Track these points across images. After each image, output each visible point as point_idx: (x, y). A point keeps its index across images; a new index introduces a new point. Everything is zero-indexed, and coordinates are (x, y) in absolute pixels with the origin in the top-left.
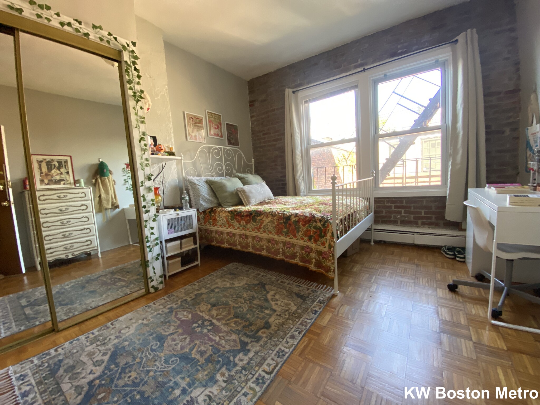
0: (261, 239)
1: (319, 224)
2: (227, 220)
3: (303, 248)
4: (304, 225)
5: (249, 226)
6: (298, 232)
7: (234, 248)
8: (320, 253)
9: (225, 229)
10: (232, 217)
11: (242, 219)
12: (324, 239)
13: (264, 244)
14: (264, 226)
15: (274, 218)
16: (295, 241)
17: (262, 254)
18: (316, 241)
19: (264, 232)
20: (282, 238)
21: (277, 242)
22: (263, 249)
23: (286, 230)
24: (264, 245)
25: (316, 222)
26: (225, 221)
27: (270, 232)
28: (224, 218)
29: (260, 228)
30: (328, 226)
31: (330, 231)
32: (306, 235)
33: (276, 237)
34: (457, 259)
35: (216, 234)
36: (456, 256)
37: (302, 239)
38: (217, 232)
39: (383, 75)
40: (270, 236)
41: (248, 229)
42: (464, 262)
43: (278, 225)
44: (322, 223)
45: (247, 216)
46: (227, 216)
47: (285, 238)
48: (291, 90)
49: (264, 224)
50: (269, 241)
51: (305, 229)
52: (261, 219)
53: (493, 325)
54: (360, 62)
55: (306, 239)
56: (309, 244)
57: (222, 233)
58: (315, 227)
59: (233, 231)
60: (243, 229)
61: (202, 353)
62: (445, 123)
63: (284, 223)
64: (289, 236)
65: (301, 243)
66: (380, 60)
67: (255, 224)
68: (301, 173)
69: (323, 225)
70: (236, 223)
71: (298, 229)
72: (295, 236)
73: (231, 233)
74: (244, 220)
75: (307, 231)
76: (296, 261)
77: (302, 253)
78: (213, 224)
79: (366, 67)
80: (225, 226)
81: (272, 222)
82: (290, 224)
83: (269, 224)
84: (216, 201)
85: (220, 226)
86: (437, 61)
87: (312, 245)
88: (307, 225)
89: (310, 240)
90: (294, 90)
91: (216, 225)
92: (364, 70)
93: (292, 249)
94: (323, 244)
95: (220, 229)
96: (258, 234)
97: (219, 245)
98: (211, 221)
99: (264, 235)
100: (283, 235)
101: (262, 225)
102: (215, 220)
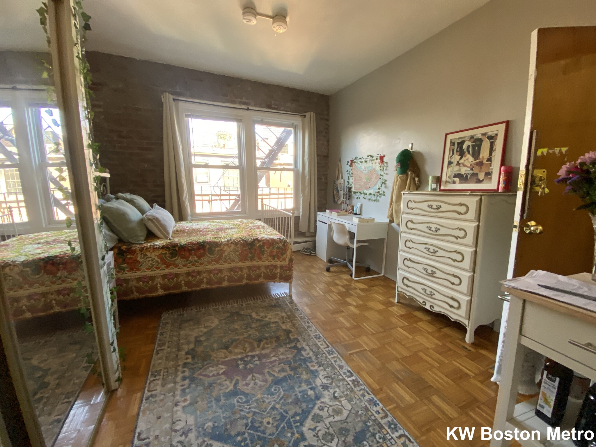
0: (221, 271)
1: (281, 245)
2: (162, 260)
3: (267, 267)
4: (268, 248)
5: (204, 259)
6: (263, 254)
7: (176, 291)
8: (282, 267)
9: (158, 271)
10: (171, 254)
11: (190, 254)
12: (285, 256)
13: (226, 274)
14: (226, 256)
15: (238, 246)
16: (260, 263)
17: (223, 285)
18: (279, 259)
19: (225, 262)
20: (248, 264)
21: (241, 269)
22: (224, 280)
23: (250, 255)
24: (225, 276)
25: (278, 244)
26: (157, 262)
27: (233, 261)
28: (156, 258)
29: (220, 259)
30: (287, 245)
31: (289, 250)
32: (270, 256)
33: (240, 264)
34: (312, 255)
35: (138, 283)
36: (311, 253)
37: (267, 260)
38: (139, 280)
39: (260, 119)
40: (233, 264)
41: (201, 264)
42: (315, 256)
43: (241, 253)
44: (283, 244)
45: (199, 249)
46: (161, 254)
47: (250, 263)
48: (172, 97)
49: (226, 254)
50: (231, 270)
51: (269, 251)
52: (222, 250)
53: (356, 280)
54: (244, 100)
55: (270, 259)
56: (273, 262)
57: (152, 278)
58: (278, 248)
59: (177, 270)
60: (193, 265)
61: (283, 370)
62: (296, 167)
63: (249, 249)
64: (255, 260)
65: (267, 263)
66: (260, 107)
67: (212, 256)
68: (186, 194)
69: (284, 245)
70: (179, 261)
71: (263, 253)
72: (260, 259)
73: (170, 274)
74: (195, 255)
75: (272, 252)
76: (260, 281)
77: (267, 271)
78: (132, 269)
79: (250, 108)
80: (157, 268)
81: (235, 251)
82: (255, 250)
83: (231, 253)
84: (115, 237)
85: (148, 269)
86: (293, 124)
87: (277, 263)
88: (271, 248)
89: (274, 259)
90: (175, 97)
91: (139, 270)
92: (248, 109)
93: (258, 271)
94: (284, 260)
95: (149, 273)
96: (218, 266)
97: (144, 295)
98: (124, 266)
99: (226, 266)
100: (248, 260)
101: (222, 256)
102: (136, 262)
